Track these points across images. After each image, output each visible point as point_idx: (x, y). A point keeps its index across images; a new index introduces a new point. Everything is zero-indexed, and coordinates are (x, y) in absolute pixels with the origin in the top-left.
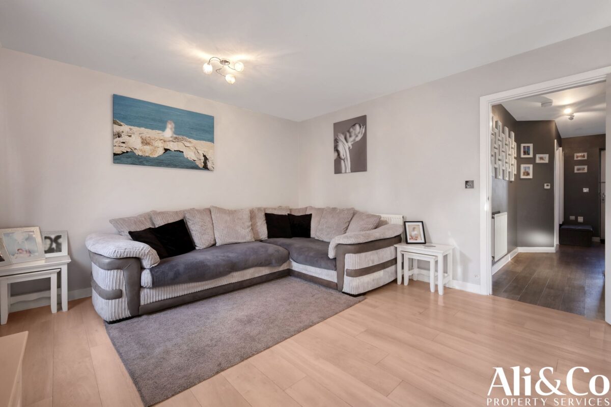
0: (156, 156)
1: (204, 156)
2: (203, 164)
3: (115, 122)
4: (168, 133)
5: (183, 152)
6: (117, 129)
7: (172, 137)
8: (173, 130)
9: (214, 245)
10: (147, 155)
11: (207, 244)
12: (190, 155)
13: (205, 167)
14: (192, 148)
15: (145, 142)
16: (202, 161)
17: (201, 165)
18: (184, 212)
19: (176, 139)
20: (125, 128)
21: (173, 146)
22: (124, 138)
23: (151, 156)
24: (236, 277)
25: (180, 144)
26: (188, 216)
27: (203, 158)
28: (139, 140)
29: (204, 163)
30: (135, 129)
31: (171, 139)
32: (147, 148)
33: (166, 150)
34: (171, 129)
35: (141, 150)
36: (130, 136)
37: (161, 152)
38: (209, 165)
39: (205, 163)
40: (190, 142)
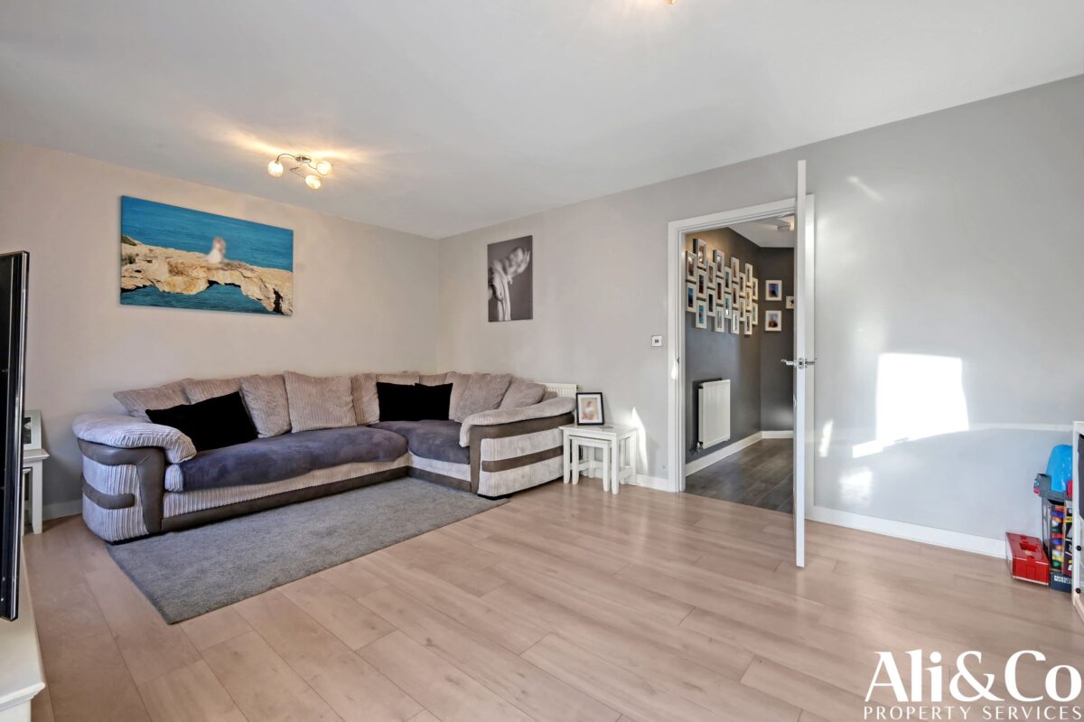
0: (194, 292)
1: (276, 293)
2: (274, 306)
3: (124, 240)
4: (215, 256)
5: (239, 286)
6: (128, 250)
7: (221, 263)
8: (224, 251)
9: (288, 432)
10: (178, 290)
11: (276, 430)
12: (252, 291)
13: (278, 310)
14: (256, 280)
15: (175, 271)
16: (273, 301)
17: (270, 306)
18: (238, 380)
19: (227, 267)
20: (141, 249)
21: (223, 277)
22: (140, 264)
23: (185, 293)
24: (319, 478)
25: (236, 273)
26: (245, 386)
27: (274, 296)
28: (166, 268)
29: (275, 303)
30: (158, 250)
31: (220, 266)
32: (179, 279)
33: (211, 283)
34: (220, 250)
35: (169, 284)
36: (150, 262)
37: (202, 286)
38: (284, 306)
39: (277, 303)
40: (252, 270)
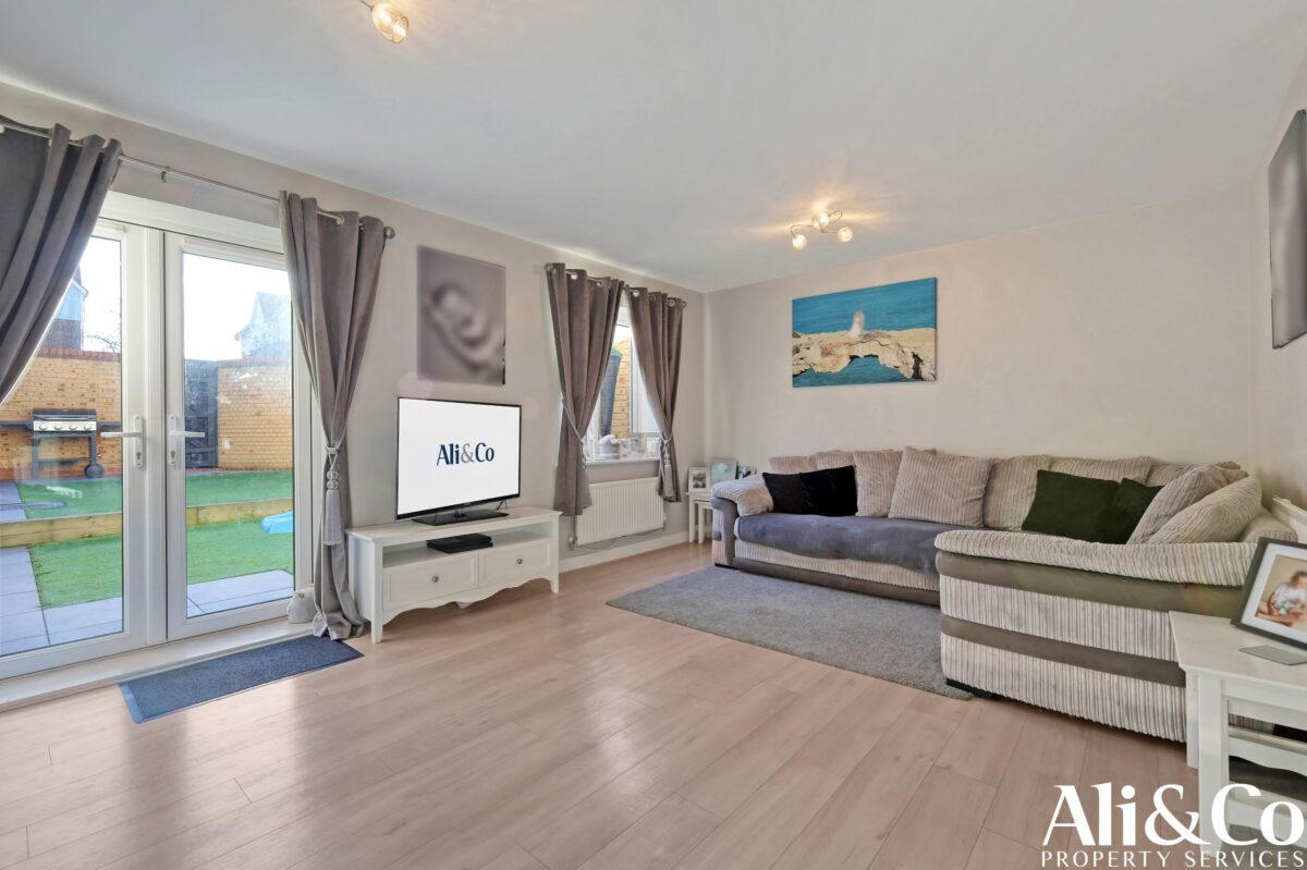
0: (838, 370)
1: (915, 356)
2: (912, 371)
3: (795, 336)
4: (856, 330)
5: (877, 356)
6: (797, 341)
7: (860, 336)
8: (863, 324)
10: (828, 370)
12: (889, 359)
13: (917, 376)
14: (893, 347)
15: (826, 352)
16: (911, 366)
17: (908, 372)
19: (867, 338)
20: (804, 339)
21: (861, 351)
22: (803, 352)
23: (833, 371)
25: (874, 343)
27: (913, 360)
28: (819, 351)
29: (914, 368)
30: (815, 337)
31: (859, 339)
32: (828, 360)
33: (853, 358)
34: (860, 323)
35: (821, 365)
36: (808, 348)
37: (845, 362)
38: (925, 370)
39: (917, 369)
40: (889, 336)
